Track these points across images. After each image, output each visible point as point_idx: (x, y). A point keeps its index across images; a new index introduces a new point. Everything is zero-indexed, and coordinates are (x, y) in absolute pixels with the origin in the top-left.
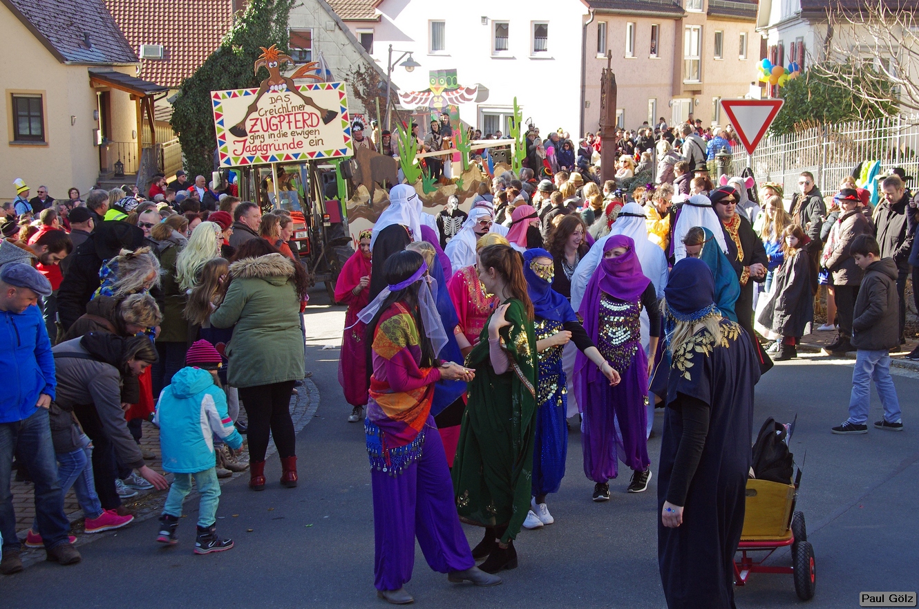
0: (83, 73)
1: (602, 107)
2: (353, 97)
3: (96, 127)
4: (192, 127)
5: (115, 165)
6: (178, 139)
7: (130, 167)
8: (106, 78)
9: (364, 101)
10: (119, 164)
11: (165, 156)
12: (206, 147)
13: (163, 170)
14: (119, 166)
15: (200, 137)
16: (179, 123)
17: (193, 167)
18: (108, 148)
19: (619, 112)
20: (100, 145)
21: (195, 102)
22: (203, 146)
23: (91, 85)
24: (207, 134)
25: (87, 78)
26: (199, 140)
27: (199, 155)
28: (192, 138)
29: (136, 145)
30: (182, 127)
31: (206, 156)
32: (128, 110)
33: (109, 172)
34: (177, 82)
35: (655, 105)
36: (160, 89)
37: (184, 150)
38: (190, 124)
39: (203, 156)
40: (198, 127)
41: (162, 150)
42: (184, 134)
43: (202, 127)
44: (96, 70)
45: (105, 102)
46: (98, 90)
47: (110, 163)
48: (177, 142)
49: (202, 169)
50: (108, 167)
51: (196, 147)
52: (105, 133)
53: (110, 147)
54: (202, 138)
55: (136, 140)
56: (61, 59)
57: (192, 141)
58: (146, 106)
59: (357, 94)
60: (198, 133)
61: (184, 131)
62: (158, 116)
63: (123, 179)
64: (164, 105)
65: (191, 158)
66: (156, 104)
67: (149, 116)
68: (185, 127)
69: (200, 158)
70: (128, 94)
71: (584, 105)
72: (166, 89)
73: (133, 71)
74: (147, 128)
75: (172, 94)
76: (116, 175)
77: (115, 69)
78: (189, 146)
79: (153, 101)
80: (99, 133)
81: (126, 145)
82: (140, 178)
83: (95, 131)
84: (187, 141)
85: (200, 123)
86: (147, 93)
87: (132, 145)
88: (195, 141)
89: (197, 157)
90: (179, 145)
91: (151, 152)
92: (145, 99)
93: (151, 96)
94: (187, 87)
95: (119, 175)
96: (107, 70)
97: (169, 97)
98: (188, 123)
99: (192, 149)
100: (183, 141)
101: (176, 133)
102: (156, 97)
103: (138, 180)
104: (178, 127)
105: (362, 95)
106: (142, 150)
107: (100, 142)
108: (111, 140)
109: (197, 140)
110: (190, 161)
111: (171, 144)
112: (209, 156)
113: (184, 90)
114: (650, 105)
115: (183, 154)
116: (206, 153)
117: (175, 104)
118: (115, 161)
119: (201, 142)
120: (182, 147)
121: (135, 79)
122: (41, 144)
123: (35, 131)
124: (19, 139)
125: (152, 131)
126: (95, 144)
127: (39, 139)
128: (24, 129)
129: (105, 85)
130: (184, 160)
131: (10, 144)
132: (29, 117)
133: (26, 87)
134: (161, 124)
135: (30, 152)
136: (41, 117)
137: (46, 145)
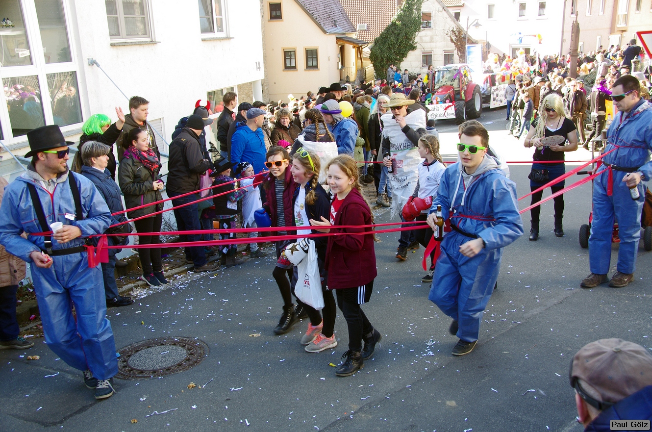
0: (334, 38)
1: (572, 40)
2: (450, 42)
3: (338, 61)
4: (378, 59)
6: (372, 65)
7: (353, 78)
8: (343, 40)
9: (455, 44)
10: (348, 77)
11: (367, 73)
13: (366, 79)
16: (373, 57)
17: (378, 77)
18: (343, 70)
19: (580, 44)
21: (380, 48)
22: (383, 67)
23: (337, 43)
24: (384, 62)
25: (335, 40)
27: (381, 71)
29: (355, 68)
30: (374, 59)
32: (351, 51)
34: (372, 40)
35: (601, 40)
36: (365, 43)
37: (375, 70)
40: (381, 59)
41: (366, 70)
42: (375, 63)
43: (383, 59)
44: (339, 36)
45: (342, 49)
46: (339, 45)
47: (344, 76)
50: (343, 78)
51: (380, 68)
52: (343, 63)
54: (382, 64)
55: (355, 66)
56: (325, 32)
57: (378, 65)
58: (359, 50)
59: (452, 40)
60: (381, 62)
61: (375, 61)
62: (364, 56)
64: (367, 51)
66: (363, 50)
67: (360, 55)
69: (382, 73)
70: (352, 46)
71: (563, 41)
72: (368, 43)
73: (354, 36)
74: (360, 61)
75: (370, 45)
77: (346, 35)
78: (377, 68)
79: (362, 49)
80: (340, 63)
81: (351, 68)
82: (356, 82)
83: (338, 63)
85: (382, 57)
86: (360, 45)
87: (353, 68)
88: (380, 65)
89: (380, 73)
90: (373, 67)
91: (361, 71)
92: (358, 48)
93: (361, 46)
94: (376, 41)
96: (343, 36)
97: (369, 46)
98: (377, 57)
100: (375, 66)
101: (372, 63)
102: (363, 47)
104: (372, 60)
105: (454, 41)
106: (357, 70)
107: (340, 68)
108: (344, 67)
110: (377, 74)
111: (370, 68)
113: (375, 43)
114: (598, 40)
117: (371, 50)
118: (346, 76)
121: (355, 39)
122: (317, 69)
123: (315, 64)
124: (308, 67)
125: (362, 62)
126: (338, 69)
127: (316, 67)
128: (310, 64)
129: (342, 42)
130: (375, 74)
131: (305, 70)
132: (312, 58)
133: (311, 46)
134: (365, 59)
135: (312, 73)
136: (317, 58)
137: (319, 69)
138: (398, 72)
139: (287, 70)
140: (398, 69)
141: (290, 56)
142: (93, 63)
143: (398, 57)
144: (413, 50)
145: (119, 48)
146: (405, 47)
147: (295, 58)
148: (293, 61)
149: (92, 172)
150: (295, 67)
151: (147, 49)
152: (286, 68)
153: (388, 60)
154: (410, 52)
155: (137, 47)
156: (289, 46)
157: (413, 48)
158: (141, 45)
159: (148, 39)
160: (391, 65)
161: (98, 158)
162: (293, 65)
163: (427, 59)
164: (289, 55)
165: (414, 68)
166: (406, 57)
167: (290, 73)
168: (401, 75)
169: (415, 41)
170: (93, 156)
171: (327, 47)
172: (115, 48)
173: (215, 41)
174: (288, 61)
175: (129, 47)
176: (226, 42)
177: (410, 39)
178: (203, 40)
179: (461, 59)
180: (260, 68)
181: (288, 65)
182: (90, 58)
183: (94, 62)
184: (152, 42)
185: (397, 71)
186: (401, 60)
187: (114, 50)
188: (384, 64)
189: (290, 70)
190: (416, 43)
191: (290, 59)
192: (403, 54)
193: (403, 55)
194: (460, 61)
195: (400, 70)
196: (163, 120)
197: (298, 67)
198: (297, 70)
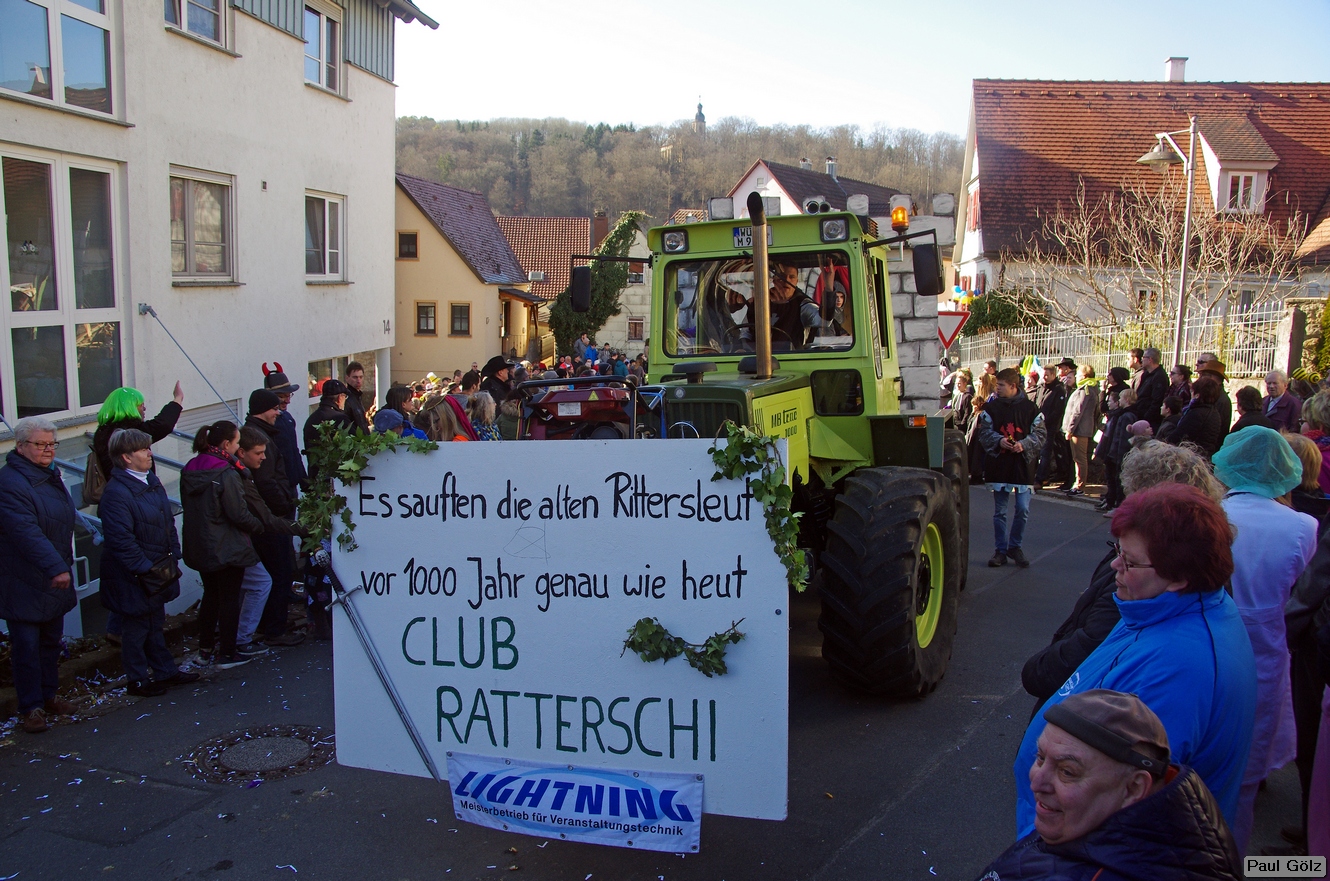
0: (495, 289)
3: (501, 325)
4: (562, 325)
6: (552, 333)
8: (509, 293)
11: (544, 345)
13: (542, 354)
15: (567, 332)
16: (554, 323)
17: (561, 352)
18: (507, 340)
20: (503, 338)
21: (564, 309)
23: (500, 298)
24: (572, 330)
25: (497, 293)
26: (566, 334)
28: (561, 333)
29: (526, 337)
32: (522, 313)
34: (555, 296)
36: (543, 300)
37: (556, 340)
39: (568, 343)
40: (566, 325)
41: (542, 340)
42: (556, 331)
44: (503, 288)
45: (507, 309)
46: (503, 300)
48: (552, 335)
51: (564, 338)
52: (505, 330)
53: (509, 338)
55: (526, 334)
56: (483, 281)
57: (561, 335)
58: (533, 312)
60: (565, 329)
61: (557, 328)
62: (540, 319)
64: (544, 310)
65: (561, 346)
66: (540, 310)
67: (535, 318)
68: (557, 326)
70: (522, 303)
72: (546, 301)
73: (527, 288)
74: (533, 326)
75: (550, 304)
77: (515, 287)
79: (538, 308)
80: (503, 329)
81: (519, 337)
83: (500, 328)
84: (559, 335)
86: (535, 303)
87: (523, 337)
88: (563, 335)
89: (564, 346)
90: (553, 337)
91: (535, 341)
92: (532, 307)
93: (537, 305)
94: (560, 298)
96: (509, 288)
97: (548, 305)
98: (560, 323)
99: (561, 340)
100: (557, 335)
101: (552, 330)
102: (540, 305)
104: (553, 325)
106: (529, 340)
107: (503, 335)
108: (509, 334)
110: (559, 348)
111: (548, 336)
113: (559, 301)
115: (555, 342)
117: (552, 310)
120: (555, 338)
121: (528, 293)
122: (467, 335)
123: (464, 327)
124: (455, 332)
125: (536, 328)
126: (500, 336)
127: (466, 333)
128: (457, 326)
129: (508, 297)
130: (556, 347)
131: (449, 336)
132: (461, 318)
133: (460, 299)
134: (542, 324)
135: (460, 341)
136: (468, 319)
137: (471, 336)
138: (592, 346)
139: (422, 334)
140: (593, 342)
141: (427, 313)
142: (146, 310)
143: (593, 324)
144: (615, 315)
145: (184, 289)
146: (604, 310)
147: (435, 318)
148: (431, 321)
149: (122, 479)
150: (433, 332)
151: (225, 292)
152: (421, 331)
153: (577, 327)
154: (611, 317)
155: (211, 289)
156: (426, 298)
157: (616, 312)
158: (216, 286)
159: (227, 279)
160: (583, 334)
161: (134, 454)
162: (431, 327)
163: (635, 330)
164: (424, 311)
165: (616, 341)
166: (604, 324)
167: (426, 340)
169: (619, 302)
170: (124, 452)
171: (484, 301)
172: (178, 289)
173: (326, 287)
174: (423, 321)
175: (199, 289)
176: (341, 289)
177: (612, 299)
178: (309, 284)
180: (388, 330)
181: (423, 327)
182: (143, 302)
183: (148, 310)
184: (234, 284)
185: (590, 344)
187: (177, 293)
188: (571, 332)
189: (426, 334)
190: (620, 304)
191: (427, 318)
192: (599, 319)
193: (600, 321)
195: (596, 343)
196: (241, 402)
197: (438, 331)
198: (437, 335)
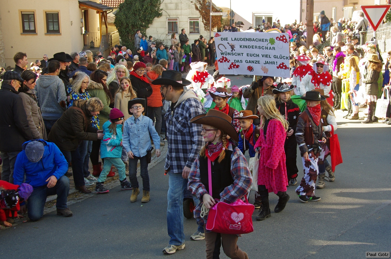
0: (76, 2)
1: (307, 11)
2: (195, 10)
3: (82, 26)
4: (123, 25)
5: (91, 43)
7: (97, 43)
8: (86, 4)
9: (200, 11)
10: (92, 42)
11: (112, 39)
12: (130, 34)
13: (111, 45)
14: (92, 44)
15: (127, 30)
16: (118, 23)
17: (124, 43)
18: (87, 35)
20: (84, 34)
21: (124, 14)
22: (128, 34)
23: (80, 7)
24: (130, 28)
25: (78, 4)
26: (127, 31)
27: (126, 37)
28: (124, 30)
29: (99, 34)
30: (119, 25)
31: (130, 38)
32: (96, 18)
33: (88, 46)
36: (110, 9)
37: (120, 35)
38: (122, 24)
40: (126, 25)
41: (111, 36)
42: (120, 28)
43: (128, 25)
44: (82, 1)
45: (86, 15)
46: (82, 9)
47: (88, 42)
48: (117, 32)
49: (128, 44)
50: (87, 44)
51: (125, 34)
52: (86, 29)
53: (88, 35)
54: (128, 30)
55: (99, 32)
57: (123, 31)
58: (103, 16)
59: (197, 8)
60: (126, 28)
61: (120, 27)
62: (109, 21)
63: (94, 49)
64: (111, 15)
65: (123, 39)
66: (108, 15)
67: (105, 21)
68: (120, 25)
69: (127, 39)
70: (95, 11)
71: (302, 11)
72: (112, 9)
73: (99, 1)
74: (104, 26)
75: (114, 10)
76: (91, 47)
77: (90, 0)
78: (122, 33)
79: (106, 14)
80: (83, 28)
81: (95, 34)
83: (81, 28)
84: (122, 31)
85: (127, 23)
86: (104, 10)
87: (97, 34)
88: (125, 31)
89: (126, 38)
91: (106, 37)
92: (103, 13)
93: (106, 12)
94: (121, 6)
95: (92, 47)
99: (124, 35)
100: (120, 31)
101: (117, 29)
102: (108, 12)
103: (100, 49)
104: (117, 25)
105: (199, 9)
106: (101, 36)
107: (84, 33)
108: (88, 32)
109: (126, 31)
110: (123, 40)
111: (115, 34)
112: (131, 38)
113: (120, 8)
115: (120, 37)
116: (130, 36)
117: (116, 15)
118: (90, 41)
119: (127, 32)
120: (119, 34)
121: (99, 4)
122: (58, 34)
123: (56, 28)
124: (49, 32)
125: (107, 27)
126: (82, 33)
127: (57, 32)
128: (51, 28)
129: (85, 7)
130: (120, 40)
131: (46, 34)
132: (53, 22)
133: (51, 9)
134: (110, 24)
135: (53, 38)
136: (58, 22)
137: (61, 34)
138: (144, 38)
139: (26, 33)
140: (144, 35)
141: (29, 19)
143: (144, 23)
144: (158, 17)
146: (150, 14)
147: (34, 22)
148: (32, 24)
150: (34, 32)
152: (25, 31)
153: (133, 26)
156: (27, 8)
157: (159, 15)
160: (138, 31)
162: (32, 28)
163: (173, 26)
164: (27, 18)
165: (160, 35)
167: (29, 38)
168: (147, 41)
169: (161, 8)
174: (26, 25)
177: (156, 6)
179: (206, 27)
181: (27, 28)
185: (142, 37)
186: (146, 27)
188: (129, 30)
189: (29, 33)
190: (162, 10)
191: (29, 22)
193: (149, 22)
194: (205, 28)
195: (146, 36)
197: (38, 30)
198: (37, 34)
